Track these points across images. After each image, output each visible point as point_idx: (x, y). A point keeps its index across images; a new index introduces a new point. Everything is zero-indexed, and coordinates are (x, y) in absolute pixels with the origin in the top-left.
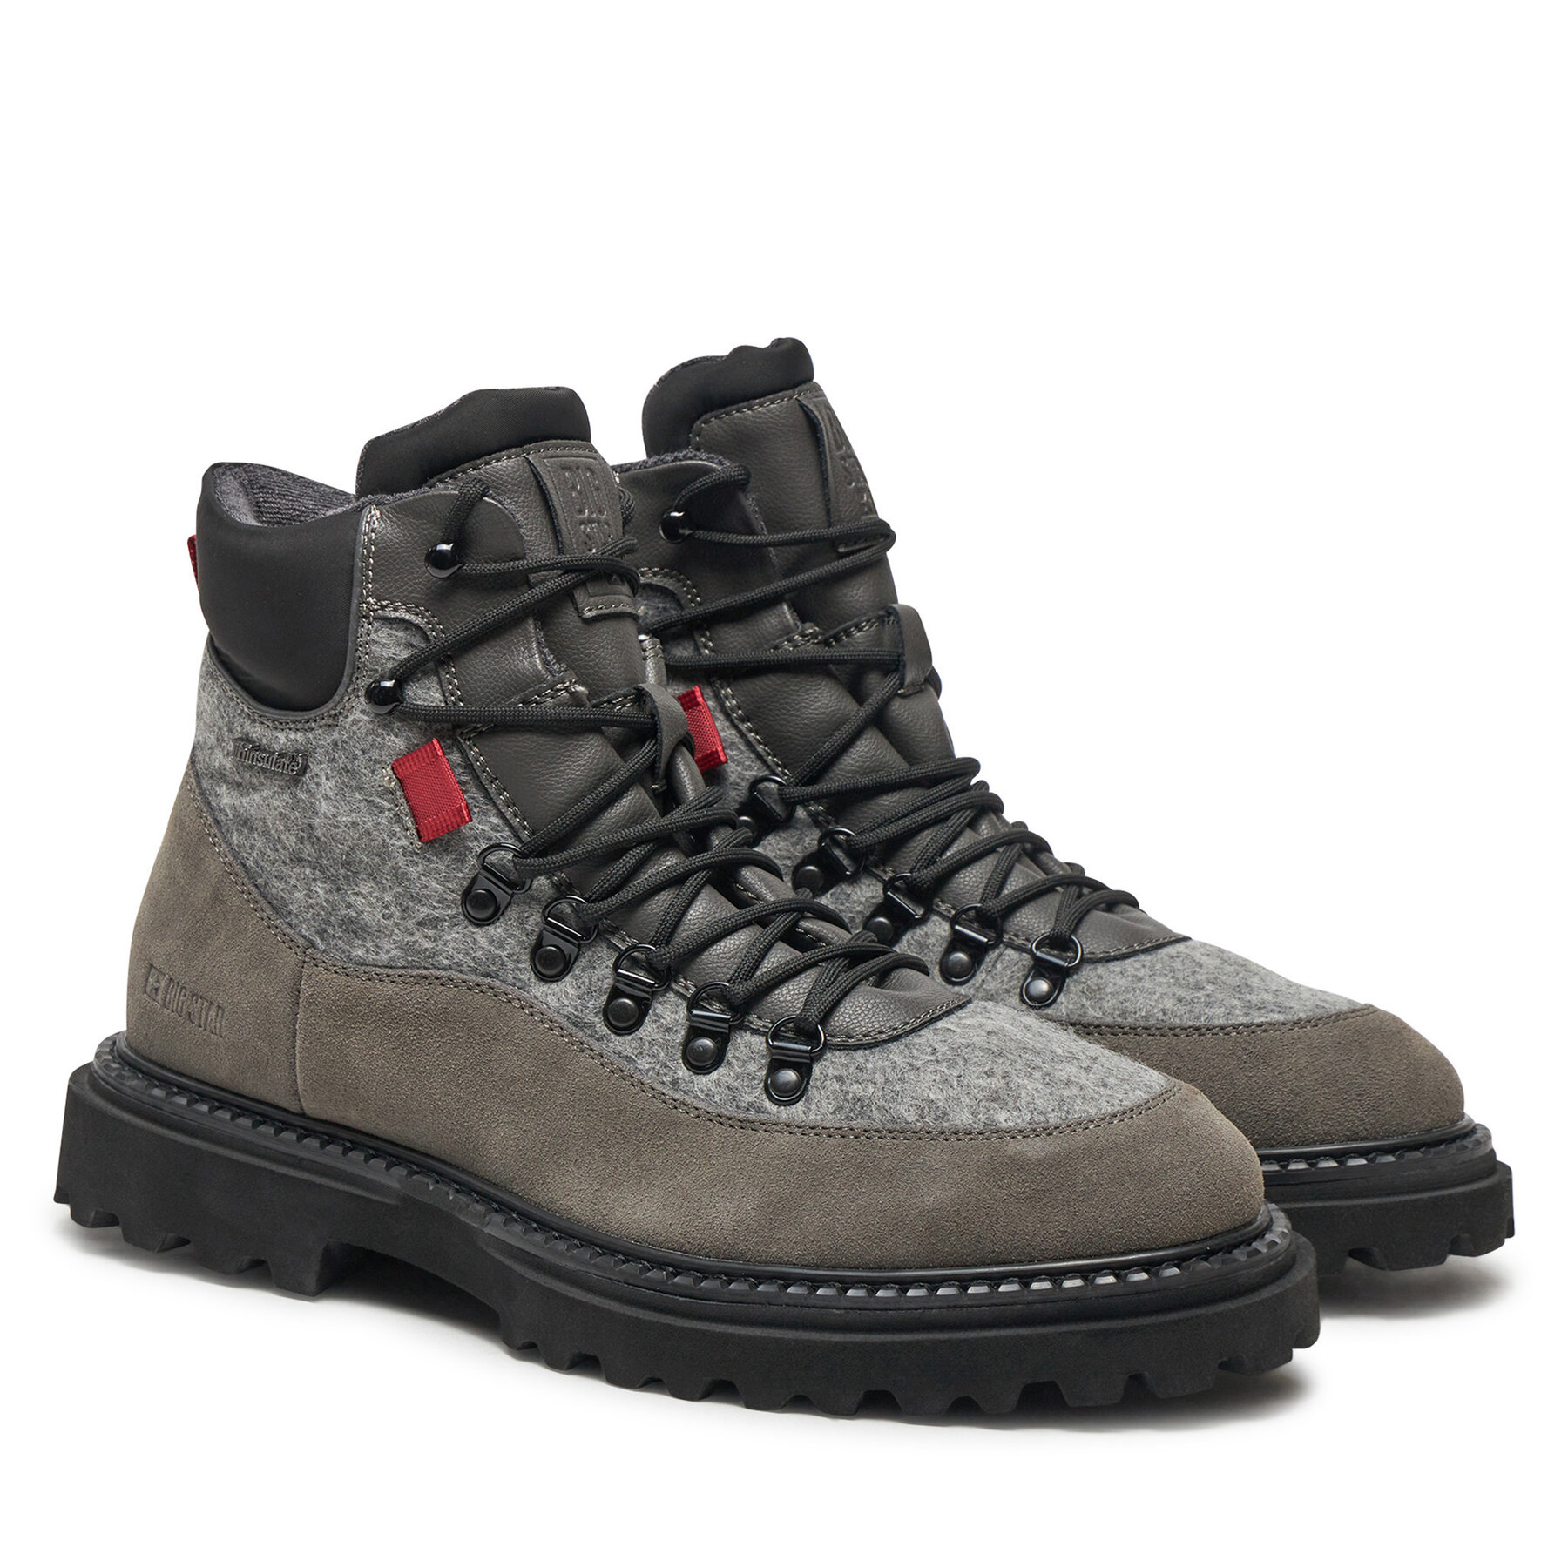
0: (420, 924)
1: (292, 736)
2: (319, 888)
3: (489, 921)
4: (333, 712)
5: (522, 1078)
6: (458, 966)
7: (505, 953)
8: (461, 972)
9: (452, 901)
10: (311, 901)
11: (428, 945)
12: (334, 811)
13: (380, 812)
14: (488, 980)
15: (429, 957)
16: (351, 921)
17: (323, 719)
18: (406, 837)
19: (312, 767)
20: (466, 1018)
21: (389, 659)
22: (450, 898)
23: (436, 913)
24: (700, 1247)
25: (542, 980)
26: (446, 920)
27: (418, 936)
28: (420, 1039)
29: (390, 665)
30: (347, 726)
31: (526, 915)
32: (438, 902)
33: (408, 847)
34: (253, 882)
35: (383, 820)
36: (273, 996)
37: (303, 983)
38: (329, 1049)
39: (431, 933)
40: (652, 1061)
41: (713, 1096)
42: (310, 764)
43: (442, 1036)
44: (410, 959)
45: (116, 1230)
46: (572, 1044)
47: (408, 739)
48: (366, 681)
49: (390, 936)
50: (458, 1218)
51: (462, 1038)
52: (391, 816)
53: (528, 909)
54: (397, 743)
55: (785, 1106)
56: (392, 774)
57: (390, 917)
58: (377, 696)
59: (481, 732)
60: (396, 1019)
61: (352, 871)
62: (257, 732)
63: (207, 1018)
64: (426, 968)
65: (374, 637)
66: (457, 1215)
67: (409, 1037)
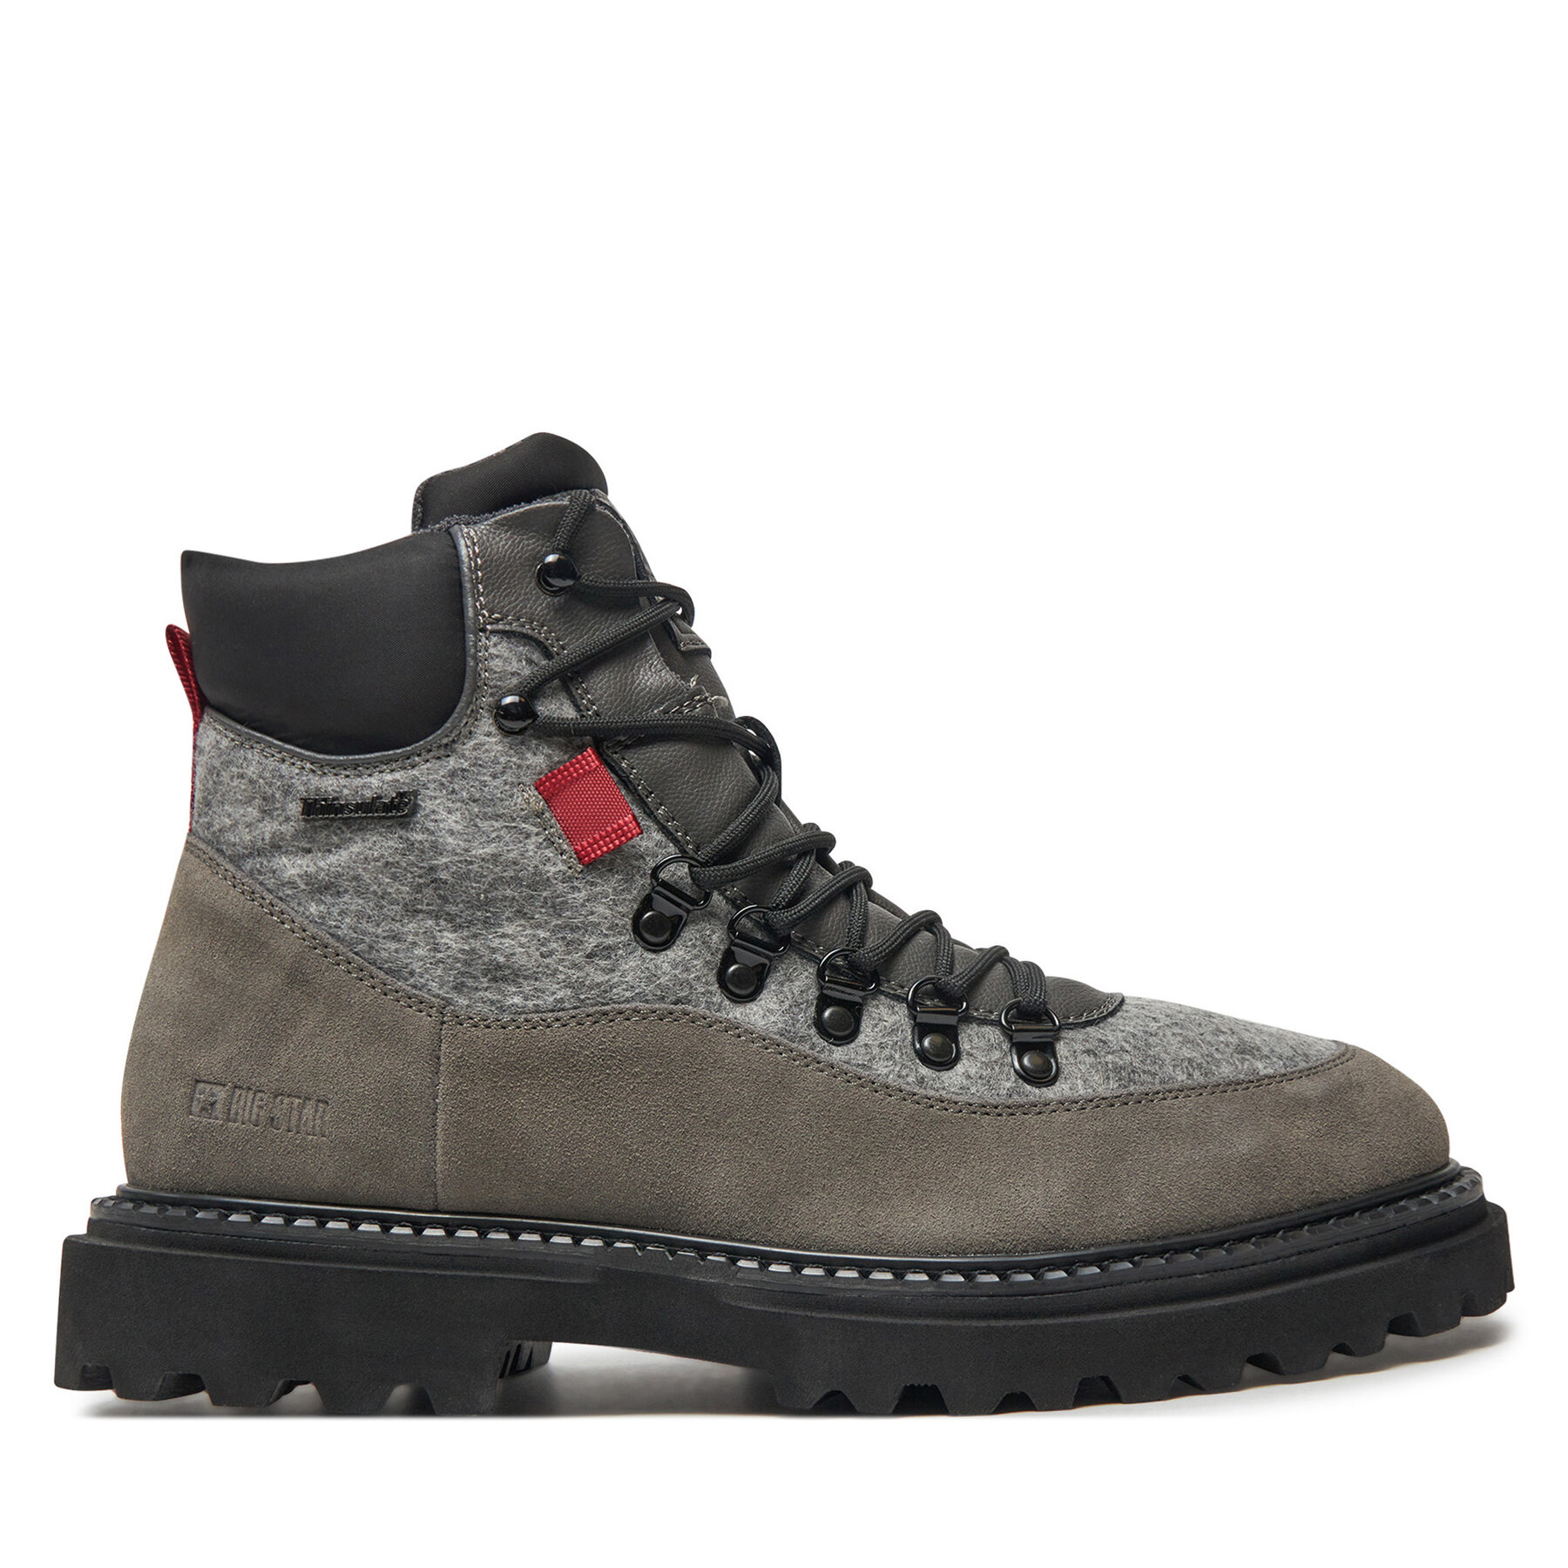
0: (589, 956)
1: (389, 777)
2: (449, 938)
3: (665, 945)
4: (445, 741)
5: (742, 1107)
6: (641, 996)
7: (693, 976)
8: (647, 1001)
9: (624, 926)
10: (440, 955)
11: (600, 978)
12: (466, 845)
13: (526, 838)
14: (680, 1007)
15: (605, 992)
16: (499, 967)
17: (430, 751)
18: (564, 862)
19: (423, 805)
20: (663, 1051)
21: (513, 674)
22: (621, 923)
23: (610, 941)
24: (1014, 1242)
25: (736, 1002)
26: (619, 948)
27: (590, 969)
28: (607, 1084)
29: (515, 681)
30: (467, 753)
31: (708, 933)
32: (609, 929)
33: (567, 871)
34: (352, 950)
35: (531, 845)
36: (402, 1070)
37: (444, 1046)
38: (487, 1117)
39: (603, 963)
40: (889, 1064)
41: (968, 1089)
42: (420, 802)
43: (636, 1075)
44: (582, 997)
45: (203, 1397)
46: (794, 1060)
47: (549, 756)
48: (486, 700)
49: (553, 975)
50: (684, 1279)
51: (661, 1074)
52: (541, 840)
53: (709, 927)
54: (539, 759)
55: (1046, 1087)
56: (537, 793)
57: (551, 953)
58: (503, 715)
59: (626, 745)
60: (575, 1066)
61: (491, 912)
62: (331, 784)
63: (300, 1118)
64: (603, 1004)
65: (492, 650)
66: (684, 1276)
67: (594, 1084)
